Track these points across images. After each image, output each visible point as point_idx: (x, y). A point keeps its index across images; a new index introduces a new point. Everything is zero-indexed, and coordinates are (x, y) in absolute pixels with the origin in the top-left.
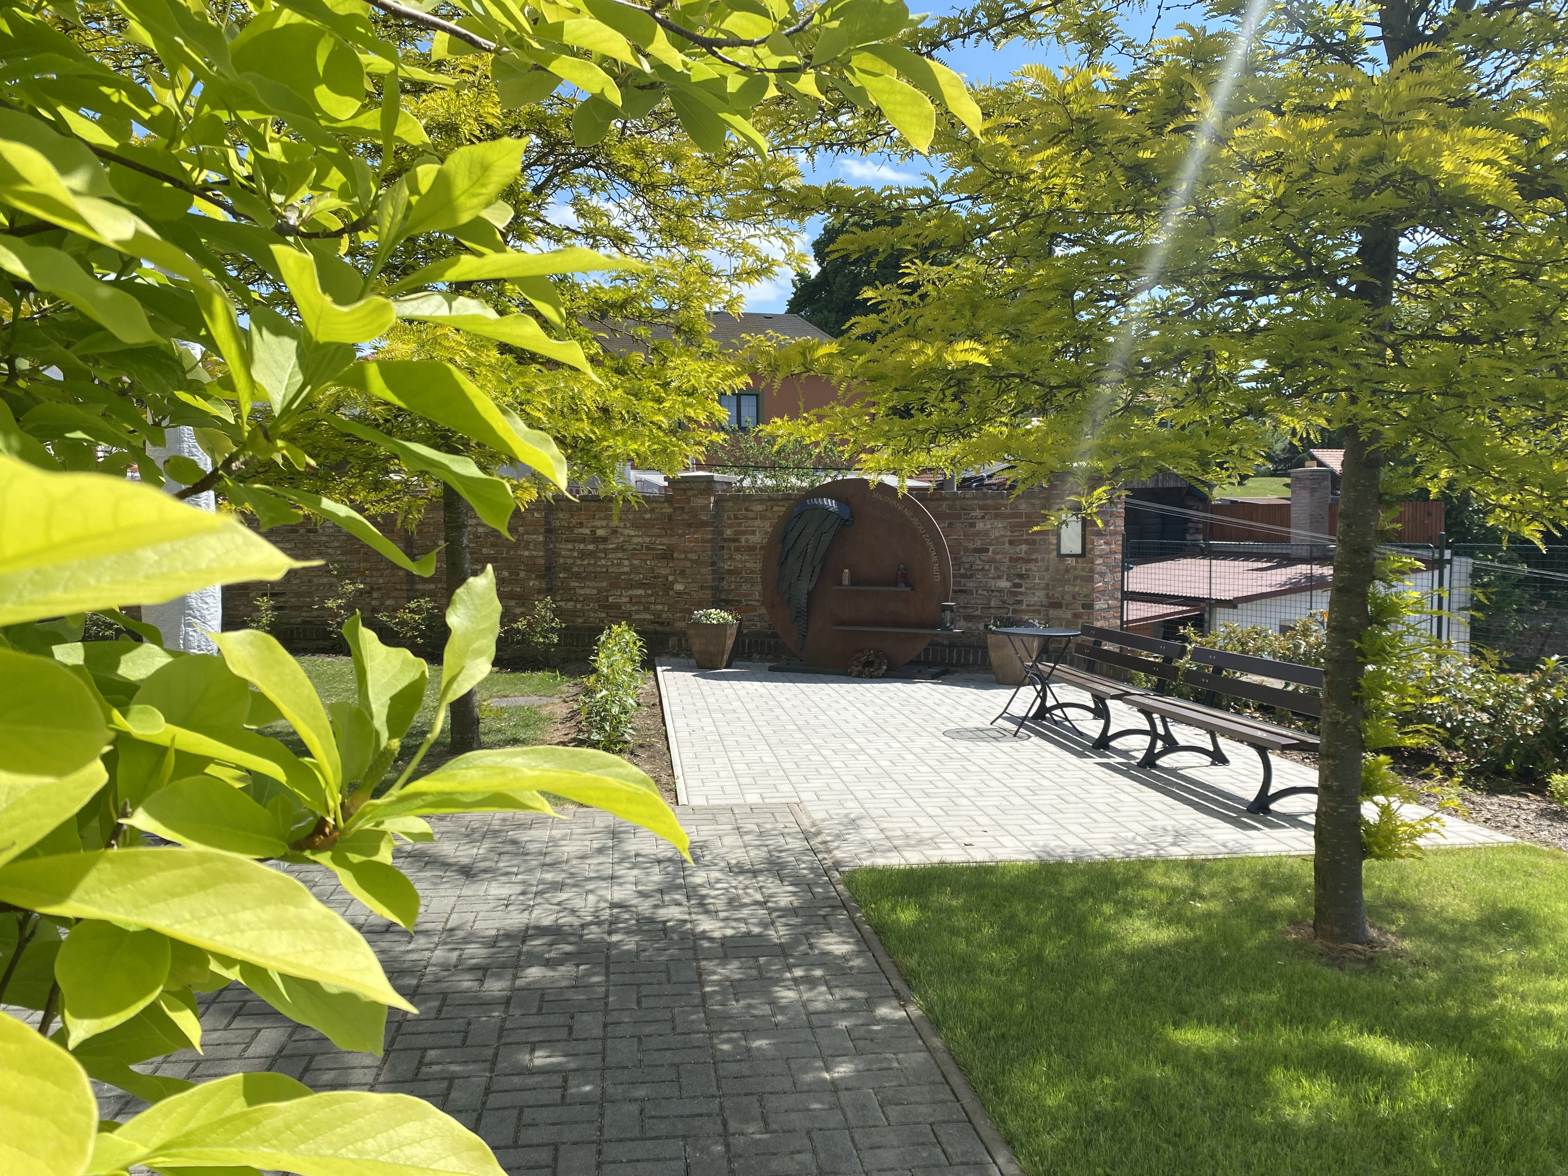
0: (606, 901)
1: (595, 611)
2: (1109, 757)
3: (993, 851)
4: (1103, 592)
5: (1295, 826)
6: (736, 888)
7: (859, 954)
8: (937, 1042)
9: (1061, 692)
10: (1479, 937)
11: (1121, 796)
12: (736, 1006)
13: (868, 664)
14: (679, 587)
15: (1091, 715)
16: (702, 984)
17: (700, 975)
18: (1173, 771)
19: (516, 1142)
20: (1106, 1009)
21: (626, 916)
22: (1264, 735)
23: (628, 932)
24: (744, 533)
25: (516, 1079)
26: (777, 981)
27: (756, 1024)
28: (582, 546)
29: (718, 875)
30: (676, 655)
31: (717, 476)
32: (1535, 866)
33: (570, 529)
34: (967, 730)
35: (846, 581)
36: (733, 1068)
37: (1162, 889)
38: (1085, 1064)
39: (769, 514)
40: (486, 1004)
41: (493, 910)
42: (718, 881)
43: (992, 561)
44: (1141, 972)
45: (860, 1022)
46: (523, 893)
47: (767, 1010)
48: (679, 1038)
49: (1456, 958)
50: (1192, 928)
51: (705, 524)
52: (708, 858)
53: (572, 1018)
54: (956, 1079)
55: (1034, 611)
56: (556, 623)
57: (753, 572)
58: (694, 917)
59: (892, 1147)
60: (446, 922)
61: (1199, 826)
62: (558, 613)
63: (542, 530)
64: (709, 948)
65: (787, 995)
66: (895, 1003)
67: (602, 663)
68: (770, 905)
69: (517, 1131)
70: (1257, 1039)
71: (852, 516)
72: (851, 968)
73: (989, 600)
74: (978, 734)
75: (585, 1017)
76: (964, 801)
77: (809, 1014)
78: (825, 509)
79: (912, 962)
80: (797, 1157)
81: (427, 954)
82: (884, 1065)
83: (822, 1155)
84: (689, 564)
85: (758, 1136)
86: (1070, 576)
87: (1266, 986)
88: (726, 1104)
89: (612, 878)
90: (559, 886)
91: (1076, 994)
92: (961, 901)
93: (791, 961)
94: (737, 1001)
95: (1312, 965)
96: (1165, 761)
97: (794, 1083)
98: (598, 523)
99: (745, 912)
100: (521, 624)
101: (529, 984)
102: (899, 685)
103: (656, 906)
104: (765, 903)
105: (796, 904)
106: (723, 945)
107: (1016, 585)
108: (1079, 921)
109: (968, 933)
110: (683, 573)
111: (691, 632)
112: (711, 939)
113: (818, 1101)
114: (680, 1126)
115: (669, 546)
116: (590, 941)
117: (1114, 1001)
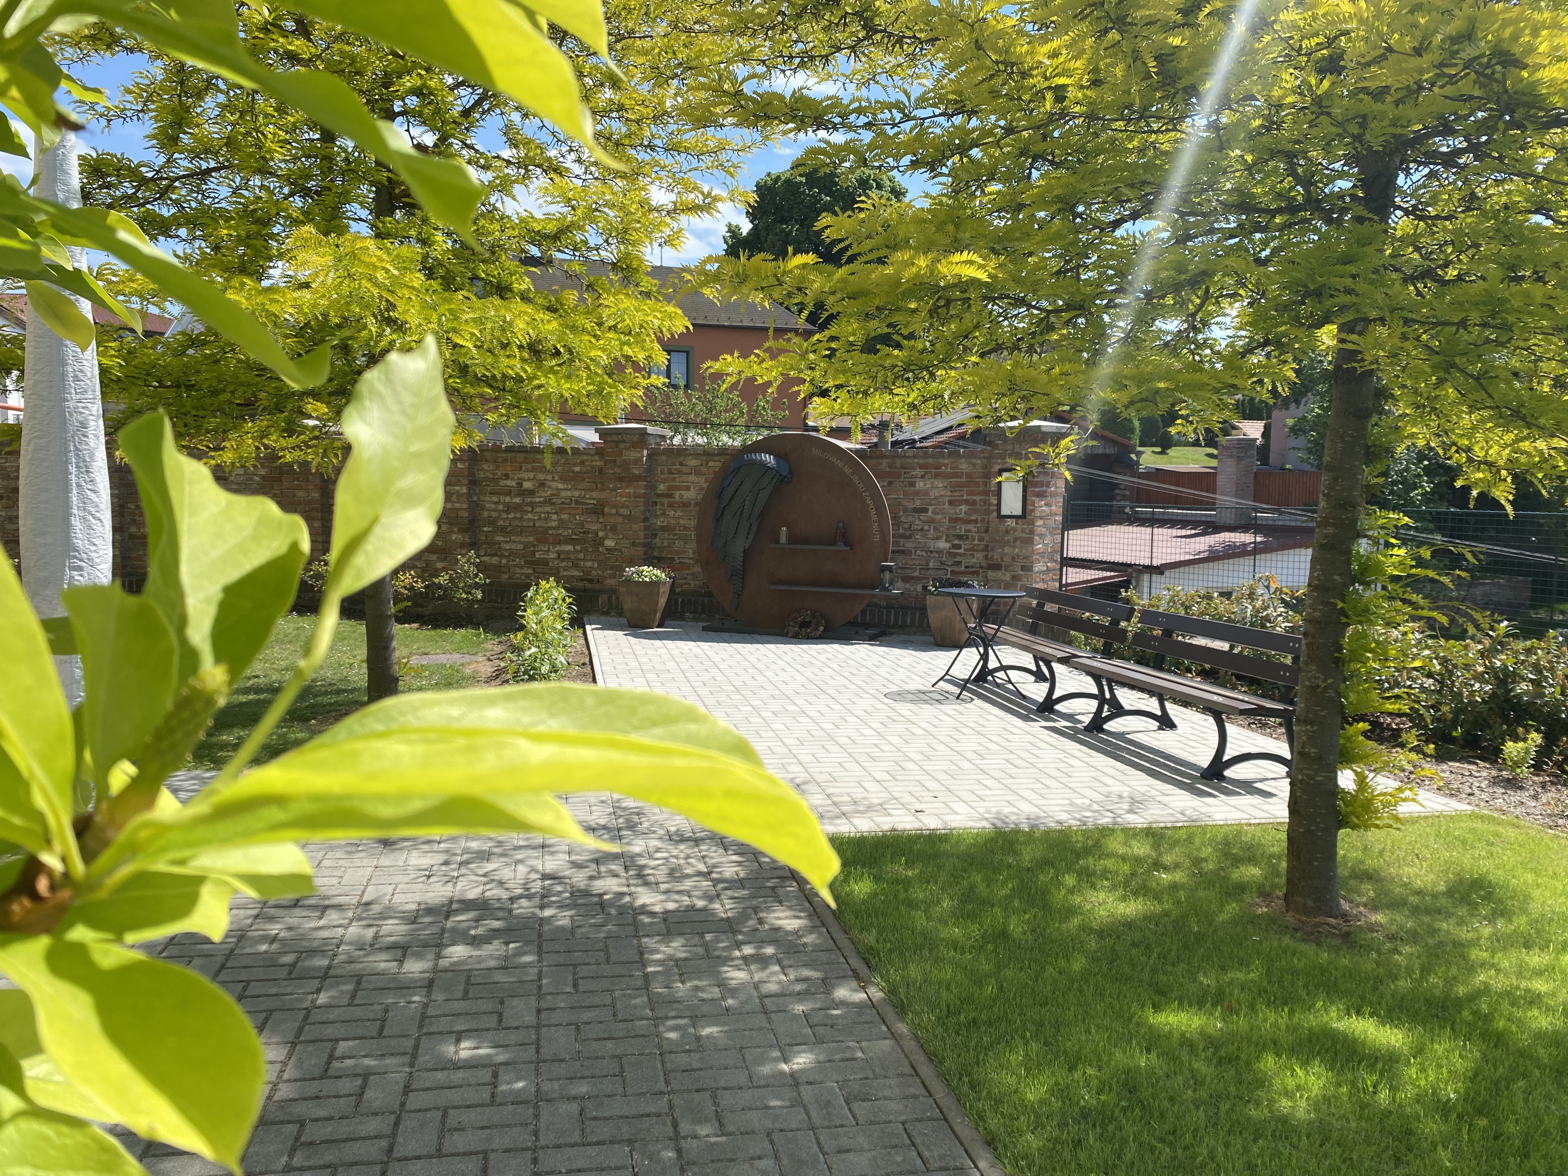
0: (537, 871)
1: (521, 567)
2: (1054, 721)
3: (946, 818)
4: (1042, 554)
5: (1251, 793)
6: (676, 857)
7: (812, 929)
8: (902, 1028)
9: (1007, 655)
10: (1452, 910)
11: (1072, 761)
12: (681, 989)
13: (805, 624)
14: (610, 543)
15: (1032, 678)
16: (644, 964)
17: (642, 954)
18: (1121, 736)
19: (439, 1150)
20: (1080, 990)
21: (559, 888)
22: (1221, 699)
23: (562, 907)
24: (678, 488)
25: (440, 1075)
26: (726, 960)
27: (705, 1008)
28: (508, 499)
29: (658, 843)
30: (607, 614)
31: (651, 429)
32: (1497, 835)
33: (495, 480)
34: (908, 692)
35: (783, 539)
36: (682, 1060)
37: (1124, 859)
38: (1065, 1052)
39: (705, 470)
40: (404, 987)
41: (413, 881)
42: (658, 850)
43: (931, 521)
44: (1113, 949)
45: (817, 1006)
46: (446, 863)
47: (715, 992)
48: (622, 1025)
49: (1433, 932)
50: (1160, 902)
51: (638, 478)
52: (646, 825)
53: (502, 1003)
54: (926, 1071)
55: (972, 573)
56: (480, 579)
57: (686, 529)
58: (633, 889)
59: (862, 1150)
60: (362, 896)
61: (1154, 792)
62: (482, 568)
63: (466, 482)
64: (651, 924)
65: (737, 976)
66: (854, 984)
67: (530, 617)
68: (714, 876)
69: (441, 1137)
70: (1242, 1023)
71: (790, 472)
72: (805, 945)
73: (928, 561)
74: (920, 697)
75: (515, 1002)
76: (911, 766)
77: (762, 997)
78: (763, 464)
79: (870, 938)
80: (757, 1163)
81: (340, 931)
82: (847, 1055)
83: (785, 1161)
84: (620, 520)
85: (713, 1140)
86: (1010, 537)
87: (1243, 963)
88: (677, 1101)
89: (543, 847)
90: (485, 856)
91: (1047, 974)
92: (917, 871)
93: (740, 937)
94: (683, 982)
95: (1287, 940)
96: (1112, 726)
97: (750, 1077)
98: (524, 475)
99: (687, 884)
100: (443, 579)
101: (454, 964)
102: (836, 646)
103: (591, 878)
104: (709, 873)
105: (742, 874)
106: (665, 920)
107: (955, 547)
108: (1043, 894)
109: (927, 906)
110: (613, 528)
111: (622, 590)
112: (652, 914)
113: (777, 1097)
114: (625, 1129)
115: (599, 500)
116: (519, 916)
117: (1087, 982)
